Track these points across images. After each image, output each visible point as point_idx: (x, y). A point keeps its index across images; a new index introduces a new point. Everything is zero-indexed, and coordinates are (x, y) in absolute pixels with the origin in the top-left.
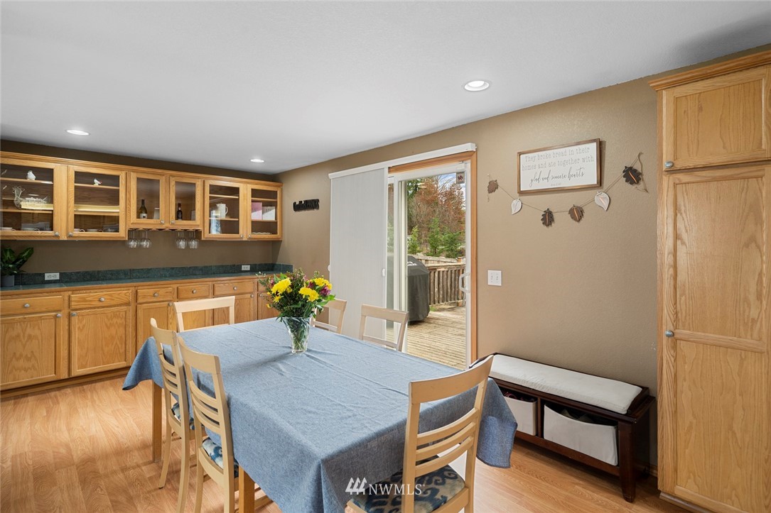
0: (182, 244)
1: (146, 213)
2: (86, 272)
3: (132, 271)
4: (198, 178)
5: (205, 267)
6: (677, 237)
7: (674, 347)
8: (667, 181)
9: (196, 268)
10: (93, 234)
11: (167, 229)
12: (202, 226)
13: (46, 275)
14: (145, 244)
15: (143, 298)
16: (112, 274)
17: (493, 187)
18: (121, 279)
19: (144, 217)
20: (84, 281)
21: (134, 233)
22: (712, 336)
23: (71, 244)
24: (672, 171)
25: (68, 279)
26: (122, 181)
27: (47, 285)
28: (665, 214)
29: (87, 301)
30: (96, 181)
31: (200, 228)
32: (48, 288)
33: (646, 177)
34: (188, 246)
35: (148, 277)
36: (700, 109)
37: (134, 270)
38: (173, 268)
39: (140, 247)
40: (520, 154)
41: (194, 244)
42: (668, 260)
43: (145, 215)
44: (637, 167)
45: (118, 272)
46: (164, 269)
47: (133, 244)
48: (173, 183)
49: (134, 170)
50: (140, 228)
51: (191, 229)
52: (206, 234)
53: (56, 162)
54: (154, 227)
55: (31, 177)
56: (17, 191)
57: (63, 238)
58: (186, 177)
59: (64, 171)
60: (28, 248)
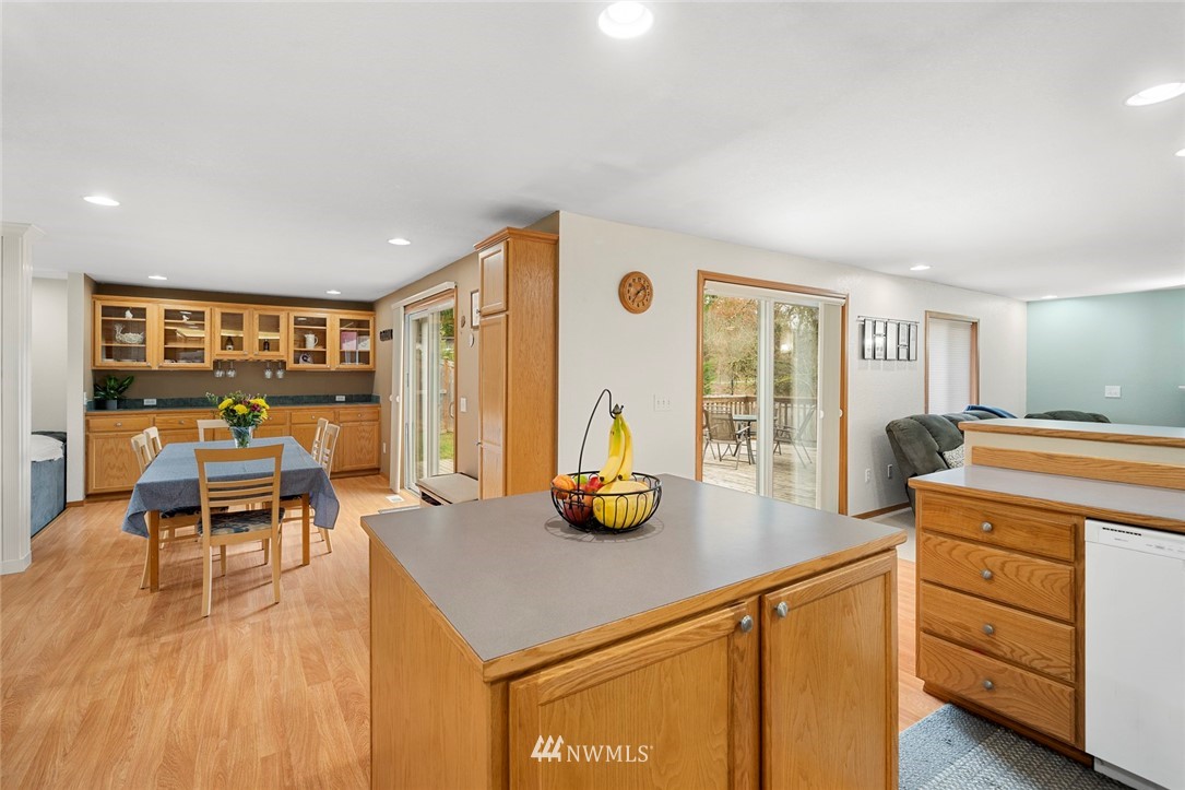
0: (268, 374)
1: (231, 345)
4: (283, 310)
9: (286, 397)
10: (182, 364)
11: (251, 360)
12: (287, 355)
13: (146, 400)
14: (231, 374)
17: (463, 321)
20: (178, 407)
21: (218, 364)
23: (163, 373)
25: (163, 405)
26: (207, 316)
27: (147, 409)
29: (169, 423)
30: (184, 316)
31: (285, 359)
32: (149, 411)
34: (274, 375)
39: (226, 376)
40: (472, 293)
41: (280, 374)
43: (229, 347)
47: (219, 374)
48: (257, 316)
49: (218, 306)
50: (225, 359)
51: (275, 359)
52: (291, 365)
53: (149, 302)
54: (238, 359)
55: (129, 315)
56: (118, 328)
57: (155, 368)
58: (271, 310)
59: (155, 309)
60: (129, 377)
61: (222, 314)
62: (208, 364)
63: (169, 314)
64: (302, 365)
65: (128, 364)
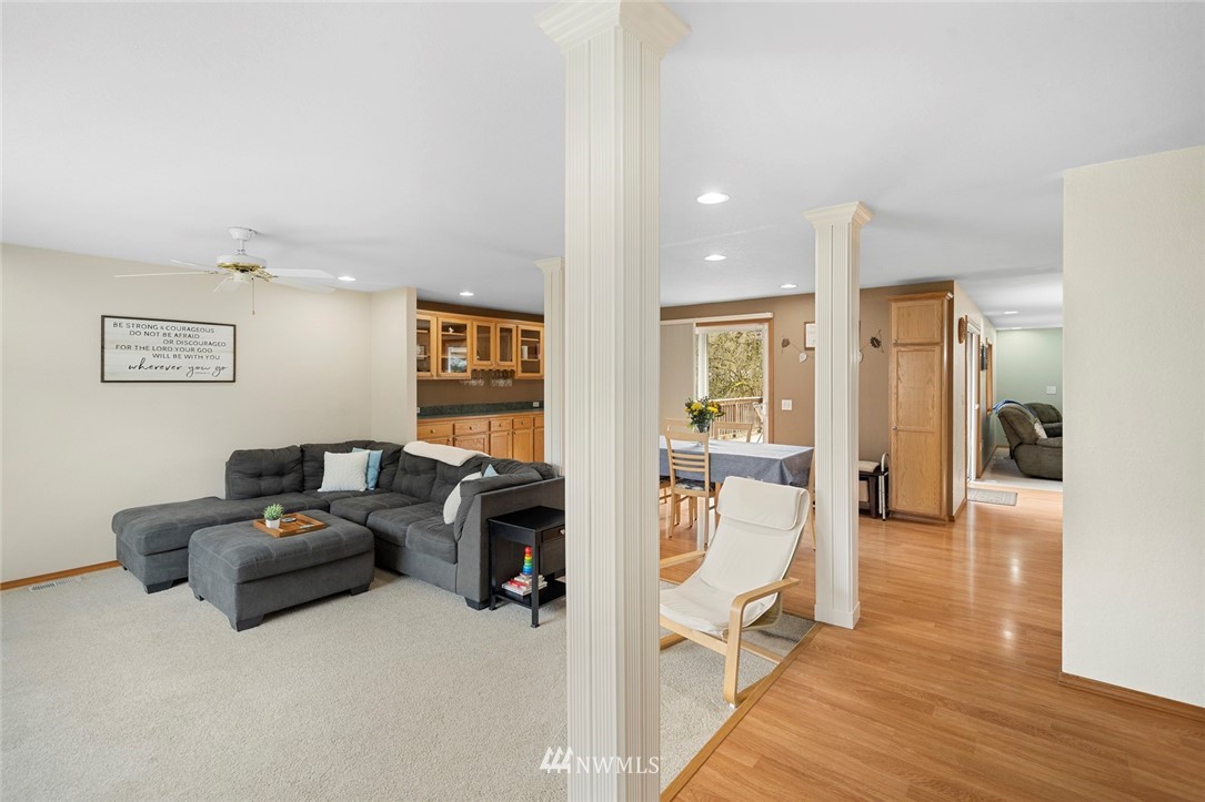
1: (482, 355)
4: (514, 323)
6: (898, 379)
7: (897, 435)
8: (894, 350)
9: (502, 404)
10: (452, 374)
11: (494, 370)
17: (786, 343)
19: (481, 359)
22: (914, 428)
24: (896, 344)
26: (469, 328)
28: (893, 366)
29: (463, 429)
30: (452, 329)
31: (515, 368)
33: (882, 344)
36: (909, 315)
40: (806, 323)
42: (894, 390)
43: (482, 357)
44: (878, 338)
49: (476, 320)
50: (479, 368)
51: (509, 369)
52: (519, 374)
53: (432, 315)
54: (487, 368)
57: (435, 378)
58: (507, 323)
59: (435, 322)
61: (478, 327)
62: (469, 373)
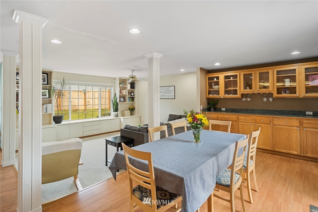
0: (265, 99)
1: (249, 87)
2: (233, 109)
3: (247, 110)
4: (270, 69)
5: (281, 111)
9: (276, 111)
10: (231, 96)
11: (256, 93)
12: (273, 91)
13: (222, 109)
14: (249, 99)
15: (241, 120)
16: (240, 110)
18: (243, 112)
19: (248, 89)
20: (232, 112)
21: (243, 95)
23: (225, 99)
25: (227, 111)
26: (238, 76)
27: (222, 112)
29: (223, 118)
30: (231, 78)
31: (272, 92)
32: (223, 113)
34: (268, 100)
35: (253, 113)
37: (248, 109)
38: (264, 110)
39: (246, 101)
41: (271, 99)
43: (248, 88)
45: (242, 110)
46: (260, 110)
47: (244, 99)
48: (258, 73)
49: (242, 72)
50: (246, 93)
51: (267, 92)
52: (275, 95)
53: (220, 74)
54: (250, 93)
55: (215, 79)
56: (213, 84)
57: (222, 97)
58: (264, 70)
59: (222, 76)
60: (217, 101)
61: (244, 74)
62: (238, 95)
63: (226, 77)
64: (283, 95)
65: (215, 96)
